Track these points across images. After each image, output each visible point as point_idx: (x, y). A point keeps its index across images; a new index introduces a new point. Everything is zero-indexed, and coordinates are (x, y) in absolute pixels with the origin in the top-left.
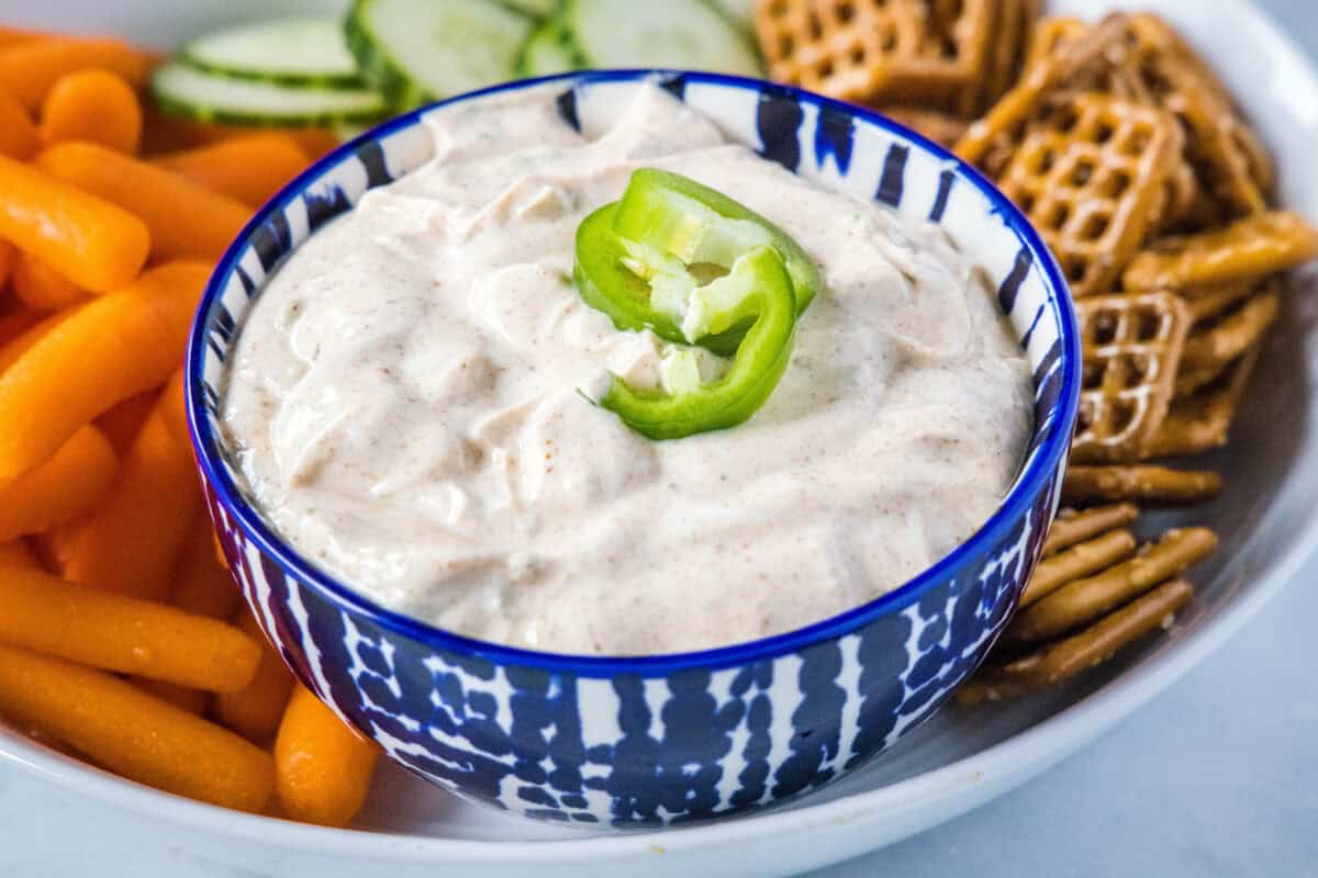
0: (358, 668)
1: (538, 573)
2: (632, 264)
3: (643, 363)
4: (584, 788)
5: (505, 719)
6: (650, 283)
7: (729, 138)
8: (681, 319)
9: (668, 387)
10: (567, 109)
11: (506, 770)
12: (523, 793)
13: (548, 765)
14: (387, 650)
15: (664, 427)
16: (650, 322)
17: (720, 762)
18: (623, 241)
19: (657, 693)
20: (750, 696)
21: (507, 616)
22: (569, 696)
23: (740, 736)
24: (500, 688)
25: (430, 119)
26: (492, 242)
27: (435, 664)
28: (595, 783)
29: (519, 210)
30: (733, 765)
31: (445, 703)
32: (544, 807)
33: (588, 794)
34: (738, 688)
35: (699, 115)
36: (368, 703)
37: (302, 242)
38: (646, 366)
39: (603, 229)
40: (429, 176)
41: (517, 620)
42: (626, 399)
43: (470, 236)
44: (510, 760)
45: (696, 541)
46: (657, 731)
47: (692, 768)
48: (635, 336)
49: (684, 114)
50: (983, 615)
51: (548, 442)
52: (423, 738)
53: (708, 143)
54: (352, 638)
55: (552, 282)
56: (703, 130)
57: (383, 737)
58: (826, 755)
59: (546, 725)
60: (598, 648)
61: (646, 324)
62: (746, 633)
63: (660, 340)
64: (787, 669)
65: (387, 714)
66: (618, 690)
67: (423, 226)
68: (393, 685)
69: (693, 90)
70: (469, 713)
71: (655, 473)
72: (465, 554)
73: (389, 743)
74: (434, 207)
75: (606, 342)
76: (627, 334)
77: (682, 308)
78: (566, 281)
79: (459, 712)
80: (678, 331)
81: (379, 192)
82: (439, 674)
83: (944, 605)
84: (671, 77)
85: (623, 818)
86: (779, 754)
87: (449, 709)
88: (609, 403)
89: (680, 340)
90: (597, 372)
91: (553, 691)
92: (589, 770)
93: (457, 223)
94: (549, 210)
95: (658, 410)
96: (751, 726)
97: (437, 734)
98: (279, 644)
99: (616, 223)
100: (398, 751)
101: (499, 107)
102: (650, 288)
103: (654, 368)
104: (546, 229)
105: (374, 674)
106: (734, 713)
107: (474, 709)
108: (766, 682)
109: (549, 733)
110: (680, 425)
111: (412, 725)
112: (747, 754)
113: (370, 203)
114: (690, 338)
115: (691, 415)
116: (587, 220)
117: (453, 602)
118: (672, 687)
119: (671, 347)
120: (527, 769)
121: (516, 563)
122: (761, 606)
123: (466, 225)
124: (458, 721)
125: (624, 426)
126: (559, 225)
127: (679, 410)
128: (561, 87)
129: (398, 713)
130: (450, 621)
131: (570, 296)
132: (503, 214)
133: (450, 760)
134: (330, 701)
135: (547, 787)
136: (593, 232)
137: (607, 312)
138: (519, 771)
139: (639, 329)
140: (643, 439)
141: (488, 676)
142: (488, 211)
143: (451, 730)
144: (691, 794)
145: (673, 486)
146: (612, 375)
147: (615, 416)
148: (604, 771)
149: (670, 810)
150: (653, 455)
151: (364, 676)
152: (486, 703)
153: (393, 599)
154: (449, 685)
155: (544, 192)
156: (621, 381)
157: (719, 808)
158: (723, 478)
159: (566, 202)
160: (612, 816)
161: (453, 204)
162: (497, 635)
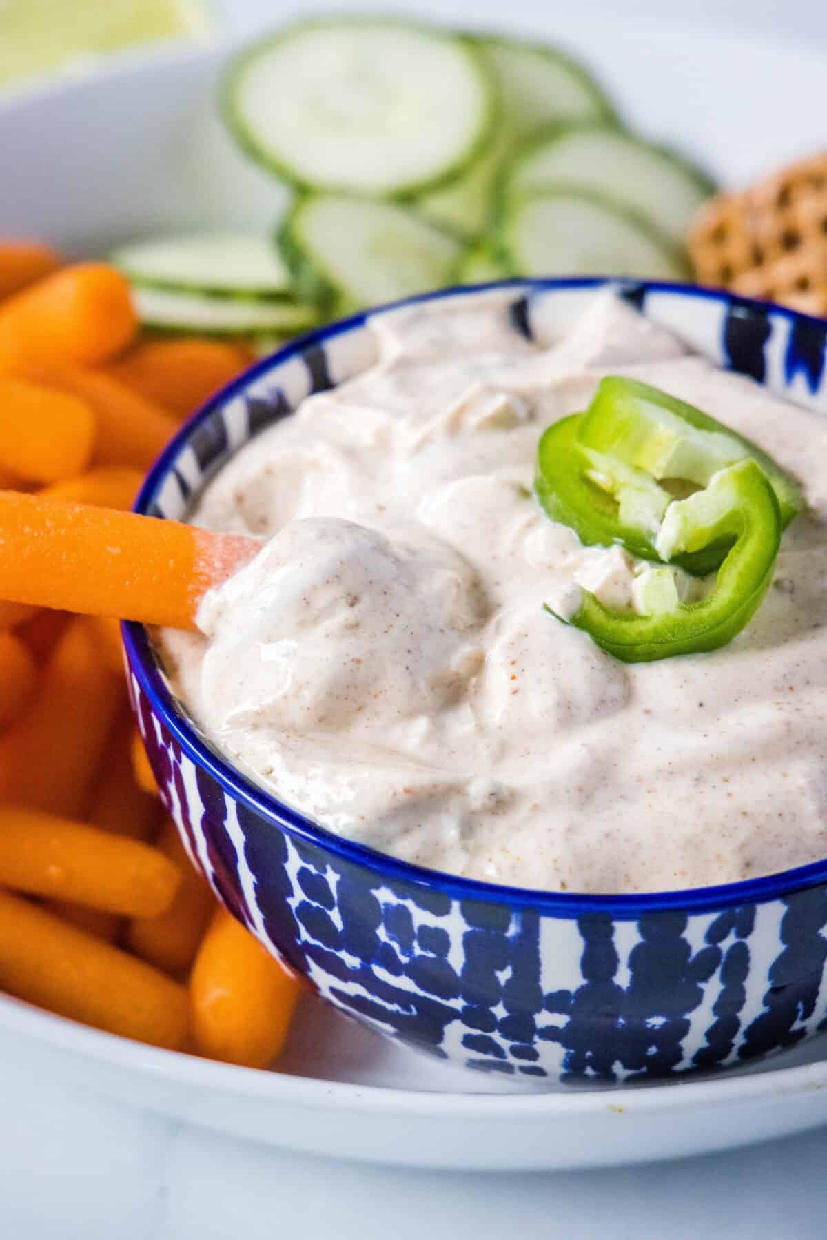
0: (298, 897)
1: (500, 802)
2: (599, 477)
3: (614, 580)
4: (536, 1038)
5: (456, 959)
6: (618, 498)
8: (653, 535)
9: (641, 607)
11: (452, 1015)
12: (469, 1042)
13: (500, 1012)
14: (332, 878)
15: (638, 649)
16: (620, 536)
17: (687, 1016)
19: (626, 936)
21: (465, 848)
22: (530, 936)
23: (713, 988)
24: (454, 924)
25: (376, 324)
26: (442, 454)
27: (385, 895)
28: (550, 1033)
29: (472, 420)
30: (702, 1019)
31: (392, 939)
32: (490, 1057)
33: (541, 1045)
34: (715, 934)
35: (659, 328)
36: (305, 936)
37: (241, 446)
38: (616, 583)
39: (567, 441)
40: (374, 382)
42: (598, 616)
43: (419, 448)
44: (458, 1004)
45: (671, 772)
46: (623, 978)
47: (657, 1021)
48: (604, 552)
49: (643, 326)
51: (513, 663)
52: (364, 977)
54: (294, 864)
55: (509, 496)
56: (662, 343)
57: (318, 974)
58: (800, 1014)
59: (502, 969)
60: (563, 885)
61: (616, 539)
62: (724, 874)
63: (630, 557)
64: (770, 915)
65: (326, 949)
67: (367, 438)
68: (335, 916)
70: (418, 951)
74: (380, 418)
75: (571, 558)
76: (595, 550)
77: (654, 524)
78: (524, 493)
79: (407, 950)
80: (649, 547)
85: (574, 1074)
86: (752, 1009)
87: (396, 946)
88: (579, 621)
89: (654, 558)
90: (566, 587)
91: (513, 930)
92: (544, 1019)
94: (505, 421)
95: (631, 631)
96: (724, 978)
97: (380, 972)
98: (209, 869)
99: (582, 435)
100: (333, 990)
102: (618, 504)
103: (626, 586)
105: (315, 904)
106: (708, 962)
107: (423, 947)
108: (746, 929)
109: (504, 976)
110: (655, 647)
111: (352, 962)
112: (717, 1009)
114: (665, 556)
116: (549, 432)
117: (406, 831)
118: (642, 930)
119: (644, 565)
120: (476, 1016)
121: (477, 792)
122: (743, 846)
123: (413, 437)
124: (404, 960)
125: (596, 647)
126: (515, 436)
129: (338, 949)
130: (404, 850)
133: (391, 1001)
134: (261, 933)
135: (496, 1036)
136: (555, 442)
137: (572, 526)
138: (467, 1017)
139: (607, 545)
141: (442, 911)
142: (439, 421)
144: (653, 1050)
145: (647, 712)
148: (560, 1020)
149: (627, 1066)
151: (303, 905)
152: (438, 940)
153: (340, 824)
154: (397, 920)
157: (679, 1067)
158: (701, 705)
159: (522, 412)
160: (563, 1071)
161: (399, 414)
162: (454, 866)
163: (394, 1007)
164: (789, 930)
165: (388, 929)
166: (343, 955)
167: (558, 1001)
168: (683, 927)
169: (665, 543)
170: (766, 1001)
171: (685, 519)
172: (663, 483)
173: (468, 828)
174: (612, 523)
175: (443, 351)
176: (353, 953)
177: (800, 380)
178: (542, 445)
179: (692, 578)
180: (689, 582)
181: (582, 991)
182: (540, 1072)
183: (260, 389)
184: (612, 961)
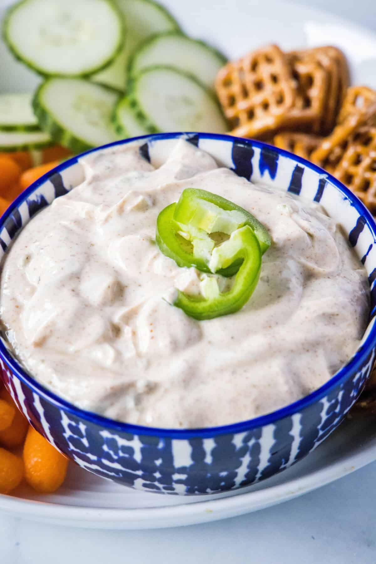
0: (68, 434)
1: (151, 388)
2: (184, 234)
3: (192, 283)
4: (174, 484)
6: (192, 243)
7: (220, 165)
8: (208, 261)
9: (205, 294)
10: (145, 153)
11: (137, 477)
12: (145, 485)
13: (157, 475)
14: (82, 427)
15: (204, 315)
16: (194, 263)
17: (237, 470)
18: (179, 224)
20: (251, 443)
21: (137, 410)
22: (168, 447)
23: (246, 460)
25: (82, 161)
27: (105, 434)
28: (179, 482)
29: (128, 208)
31: (110, 449)
32: (155, 490)
33: (175, 486)
34: (246, 440)
36: (72, 447)
38: (193, 285)
39: (169, 217)
41: (142, 411)
42: (185, 301)
43: (106, 220)
44: (140, 473)
45: (222, 370)
46: (209, 460)
47: (224, 474)
48: (187, 270)
49: (199, 153)
50: (354, 395)
51: (151, 324)
53: (211, 168)
54: (65, 421)
55: (146, 243)
58: (283, 463)
59: (157, 459)
61: (193, 265)
63: (199, 272)
65: (81, 453)
66: (191, 444)
67: (83, 215)
68: (85, 441)
69: (202, 142)
70: (121, 454)
71: (200, 336)
72: (117, 382)
73: (82, 463)
74: (88, 206)
75: (174, 273)
76: (184, 269)
77: (208, 256)
78: (152, 242)
80: (207, 268)
81: (61, 199)
82: (107, 438)
83: (338, 395)
84: (191, 136)
87: (111, 452)
88: (178, 304)
89: (208, 271)
91: (161, 445)
92: (176, 477)
93: (100, 215)
94: (142, 207)
95: (200, 307)
97: (105, 462)
101: (114, 153)
103: (197, 286)
104: (141, 216)
105: (76, 436)
107: (124, 452)
109: (158, 462)
110: (211, 314)
111: (93, 458)
113: (57, 203)
114: (213, 270)
115: (216, 309)
117: (112, 404)
119: (204, 275)
121: (141, 386)
122: (255, 400)
123: (104, 215)
124: (115, 457)
125: (186, 315)
126: (147, 214)
127: (210, 307)
128: (141, 142)
129: (87, 452)
130: (111, 413)
131: (155, 250)
132: (121, 210)
133: (111, 472)
134: (53, 444)
135: (156, 483)
137: (173, 258)
139: (189, 267)
140: (194, 320)
142: (114, 208)
143: (112, 460)
144: (223, 484)
145: (210, 342)
146: (178, 290)
147: (181, 311)
148: (183, 477)
149: (212, 489)
150: (199, 327)
153: (84, 404)
155: (140, 199)
156: (183, 293)
158: (232, 338)
159: (150, 203)
160: (186, 493)
161: (97, 205)
163: (113, 474)
164: (276, 435)
166: (89, 455)
167: (182, 470)
168: (232, 438)
169: (213, 265)
170: (269, 461)
171: (220, 256)
172: (212, 235)
173: (138, 400)
174: (190, 257)
175: (112, 172)
176: (93, 454)
177: (267, 173)
178: (158, 220)
179: (226, 278)
180: (225, 281)
181: (192, 466)
182: (176, 494)
183: (33, 197)
184: (204, 454)
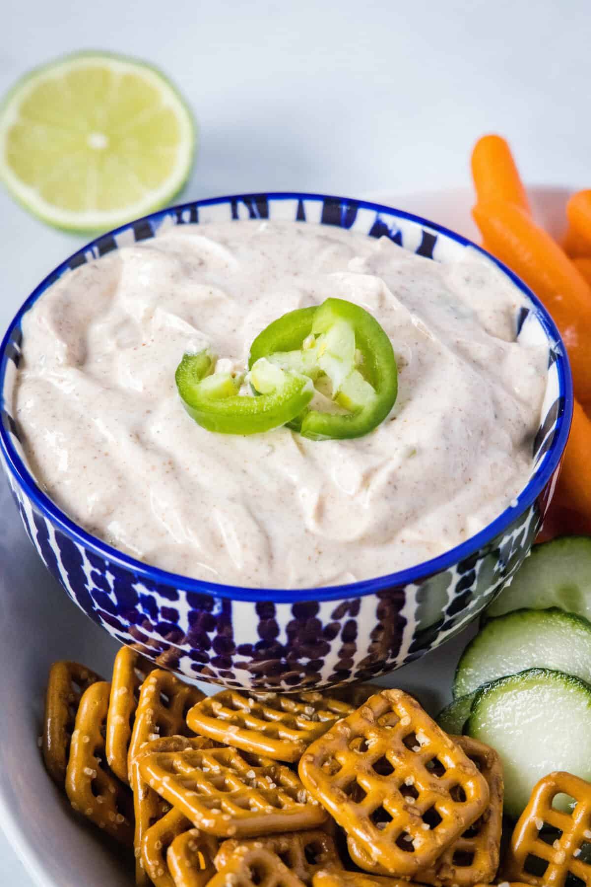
165: (144, 606)
